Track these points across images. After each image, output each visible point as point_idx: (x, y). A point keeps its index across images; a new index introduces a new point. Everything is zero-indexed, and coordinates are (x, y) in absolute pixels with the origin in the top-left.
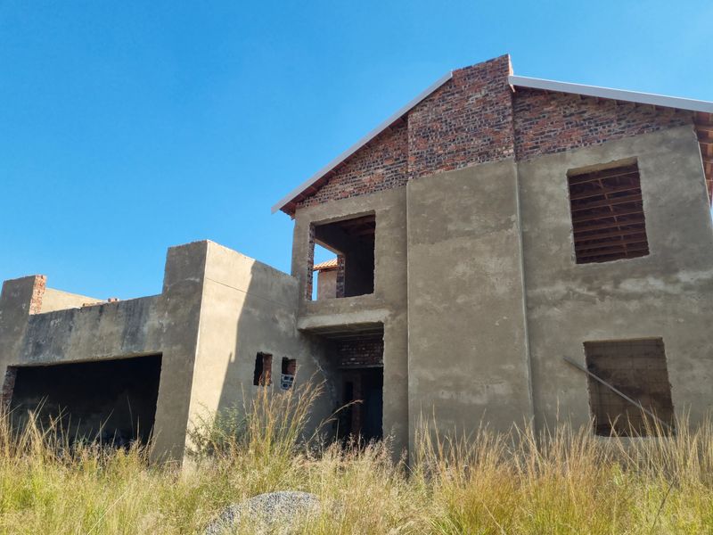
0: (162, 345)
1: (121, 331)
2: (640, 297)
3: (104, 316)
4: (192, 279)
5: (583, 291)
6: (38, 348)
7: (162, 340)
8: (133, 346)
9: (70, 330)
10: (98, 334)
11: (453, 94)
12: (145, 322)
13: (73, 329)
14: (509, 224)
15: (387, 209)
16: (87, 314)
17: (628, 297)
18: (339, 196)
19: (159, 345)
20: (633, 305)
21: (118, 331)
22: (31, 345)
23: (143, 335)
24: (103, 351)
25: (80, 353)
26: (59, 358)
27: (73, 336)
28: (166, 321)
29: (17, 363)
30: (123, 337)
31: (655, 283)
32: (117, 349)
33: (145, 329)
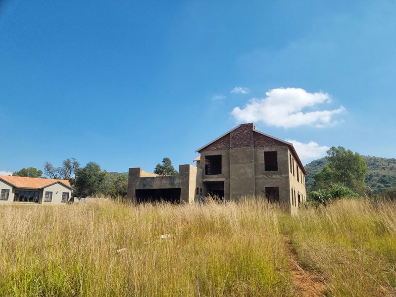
2: (276, 179)
5: (266, 177)
6: (144, 185)
7: (180, 185)
8: (173, 186)
10: (162, 183)
11: (241, 130)
12: (175, 181)
14: (252, 162)
15: (225, 155)
16: (158, 178)
17: (274, 179)
18: (213, 150)
20: (274, 180)
21: (168, 183)
22: (142, 184)
26: (151, 188)
27: (155, 183)
28: (181, 181)
29: (138, 188)
30: (170, 184)
31: (278, 176)
32: (168, 187)
33: (175, 183)
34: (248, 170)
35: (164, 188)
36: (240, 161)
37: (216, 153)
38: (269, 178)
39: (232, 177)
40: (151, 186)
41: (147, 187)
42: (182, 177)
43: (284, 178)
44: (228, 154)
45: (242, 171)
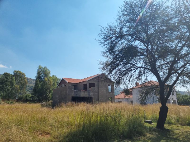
0: (92, 96)
3: (85, 92)
4: (94, 90)
10: (85, 94)
11: (102, 75)
14: (106, 88)
15: (96, 84)
16: (83, 92)
21: (87, 94)
22: (75, 94)
26: (80, 96)
27: (81, 94)
29: (73, 96)
32: (87, 96)
34: (105, 91)
36: (102, 87)
37: (93, 82)
38: (110, 94)
39: (99, 93)
41: (78, 96)
43: (113, 94)
44: (98, 84)
45: (103, 91)
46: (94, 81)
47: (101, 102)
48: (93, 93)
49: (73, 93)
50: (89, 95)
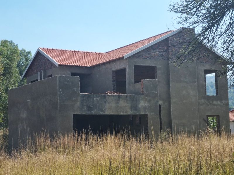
0: (147, 112)
1: (130, 106)
2: (216, 105)
3: (121, 99)
4: (154, 92)
5: (207, 102)
6: (89, 108)
7: (147, 110)
8: (136, 112)
9: (105, 102)
10: (120, 106)
11: (181, 35)
12: (139, 104)
13: (107, 103)
15: (160, 67)
16: (112, 98)
18: (144, 57)
19: (146, 112)
20: (215, 107)
21: (128, 106)
22: (85, 107)
23: (139, 108)
24: (123, 112)
25: (113, 112)
26: (102, 113)
27: (107, 106)
28: (147, 104)
30: (131, 108)
31: (219, 103)
32: (129, 112)
33: (140, 106)
34: (192, 92)
35: (122, 114)
36: (182, 79)
37: (148, 63)
38: (210, 104)
39: (173, 100)
40: (102, 111)
41: (94, 112)
42: (149, 98)
43: (224, 104)
44: (167, 68)
45: (184, 92)
46: (151, 58)
47: (179, 132)
48: (149, 101)
49: (78, 104)
50: (135, 107)
